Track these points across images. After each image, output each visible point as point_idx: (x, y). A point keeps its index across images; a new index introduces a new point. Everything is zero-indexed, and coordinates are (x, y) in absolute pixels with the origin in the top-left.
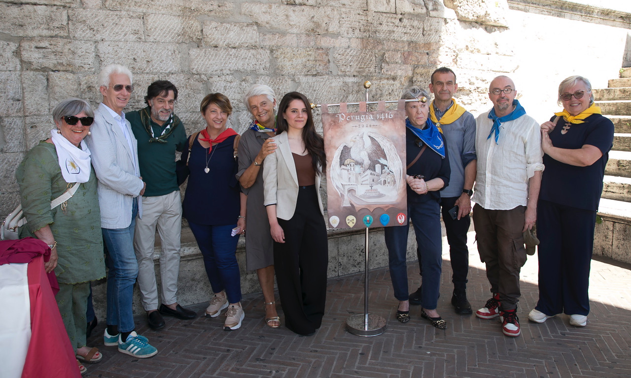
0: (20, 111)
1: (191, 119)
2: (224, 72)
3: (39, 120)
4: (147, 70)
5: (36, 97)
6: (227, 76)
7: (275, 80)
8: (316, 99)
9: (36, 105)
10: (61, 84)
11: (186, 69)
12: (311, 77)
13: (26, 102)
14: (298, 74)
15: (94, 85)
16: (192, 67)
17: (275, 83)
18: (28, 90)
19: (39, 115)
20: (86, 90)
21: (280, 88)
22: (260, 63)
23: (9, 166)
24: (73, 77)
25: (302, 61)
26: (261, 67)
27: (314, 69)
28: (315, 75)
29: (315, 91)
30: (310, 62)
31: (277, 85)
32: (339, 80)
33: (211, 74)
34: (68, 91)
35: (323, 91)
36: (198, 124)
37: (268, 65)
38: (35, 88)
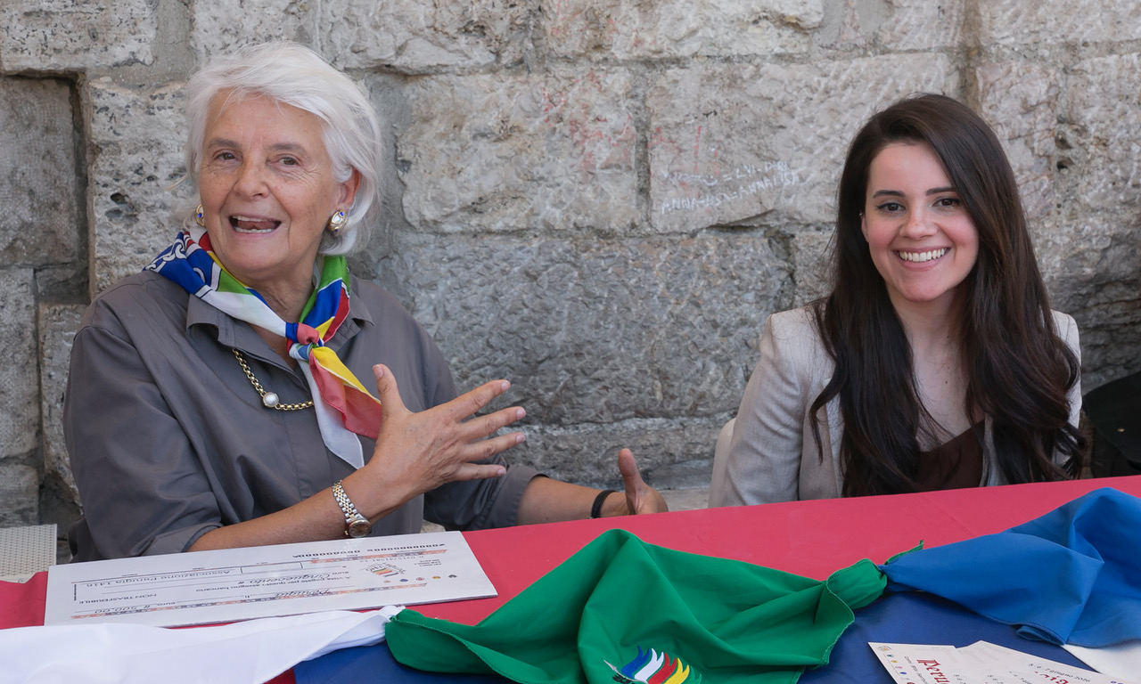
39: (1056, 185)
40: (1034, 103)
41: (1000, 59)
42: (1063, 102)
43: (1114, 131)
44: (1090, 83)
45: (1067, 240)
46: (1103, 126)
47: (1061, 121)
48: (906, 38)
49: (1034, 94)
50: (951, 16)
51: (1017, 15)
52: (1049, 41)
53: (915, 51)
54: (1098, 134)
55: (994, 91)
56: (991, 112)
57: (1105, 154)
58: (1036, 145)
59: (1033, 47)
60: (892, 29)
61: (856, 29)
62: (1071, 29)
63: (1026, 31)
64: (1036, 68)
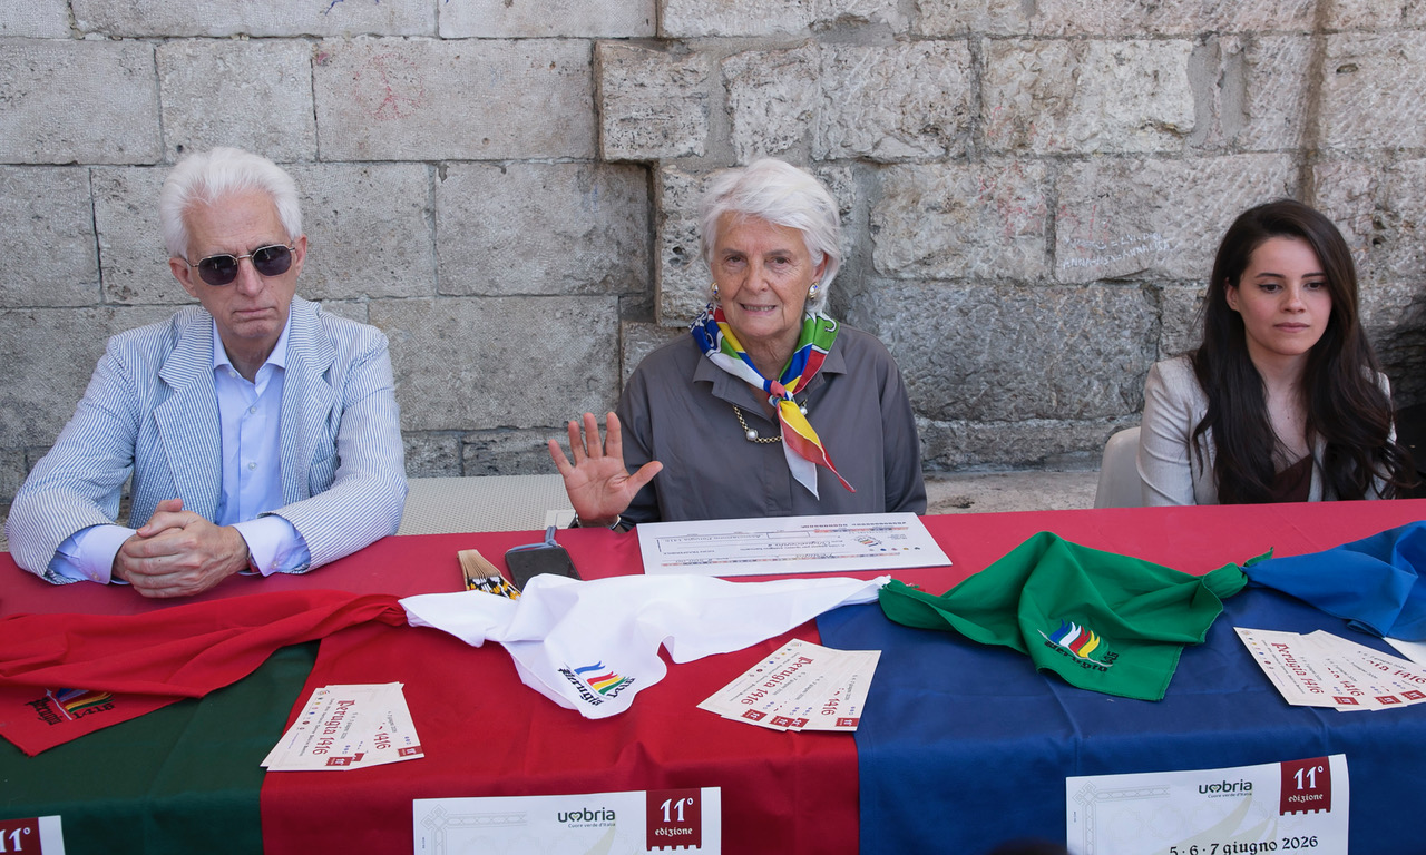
0: (1305, 15)
3: (1368, 44)
19: (1370, 30)
23: (1247, 195)
39: (1371, 257)
40: (1358, 194)
41: (1333, 160)
42: (1381, 194)
43: (1420, 216)
44: (1403, 180)
45: (1377, 298)
46: (1412, 212)
47: (1378, 208)
48: (1258, 142)
49: (1358, 187)
50: (1295, 126)
51: (1348, 126)
52: (1372, 147)
53: (1265, 152)
54: (1407, 219)
55: (1326, 184)
56: (1322, 200)
57: (1412, 234)
58: (1357, 225)
59: (1359, 151)
60: (1248, 135)
61: (1220, 134)
62: (1391, 138)
63: (1355, 138)
64: (1361, 167)
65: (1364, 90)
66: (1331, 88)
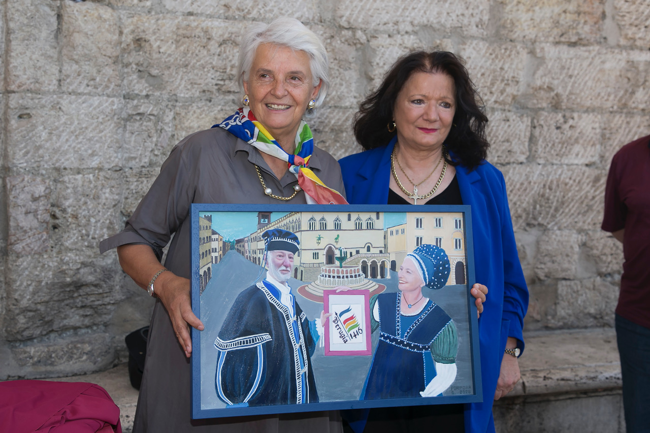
1: (329, 122)
2: (402, 27)
3: (37, 101)
4: (254, 14)
5: (33, 53)
6: (406, 36)
7: (497, 50)
8: (571, 93)
9: (32, 70)
10: (89, 28)
11: (328, 16)
12: (565, 48)
13: (12, 60)
14: (543, 39)
15: (147, 37)
16: (339, 13)
17: (497, 57)
18: (19, 35)
19: (37, 92)
20: (132, 46)
21: (506, 67)
22: (471, 11)
24: (112, 16)
25: (553, 11)
26: (474, 21)
27: (574, 31)
28: (573, 44)
29: (571, 77)
30: (568, 15)
31: (500, 61)
32: (619, 57)
33: (376, 31)
34: (100, 45)
35: (587, 78)
36: (342, 132)
37: (486, 18)
38: (33, 32)
39: (50, 237)
40: (37, 196)
41: (18, 174)
42: (54, 196)
43: (81, 211)
44: (68, 188)
45: (56, 264)
46: (75, 209)
47: (53, 205)
49: (37, 192)
51: (27, 153)
52: (46, 166)
54: (72, 213)
55: (16, 190)
56: (14, 200)
57: (77, 222)
58: (39, 217)
59: (36, 169)
62: (57, 161)
63: (33, 161)
64: (39, 179)
65: (36, 131)
66: (14, 127)
